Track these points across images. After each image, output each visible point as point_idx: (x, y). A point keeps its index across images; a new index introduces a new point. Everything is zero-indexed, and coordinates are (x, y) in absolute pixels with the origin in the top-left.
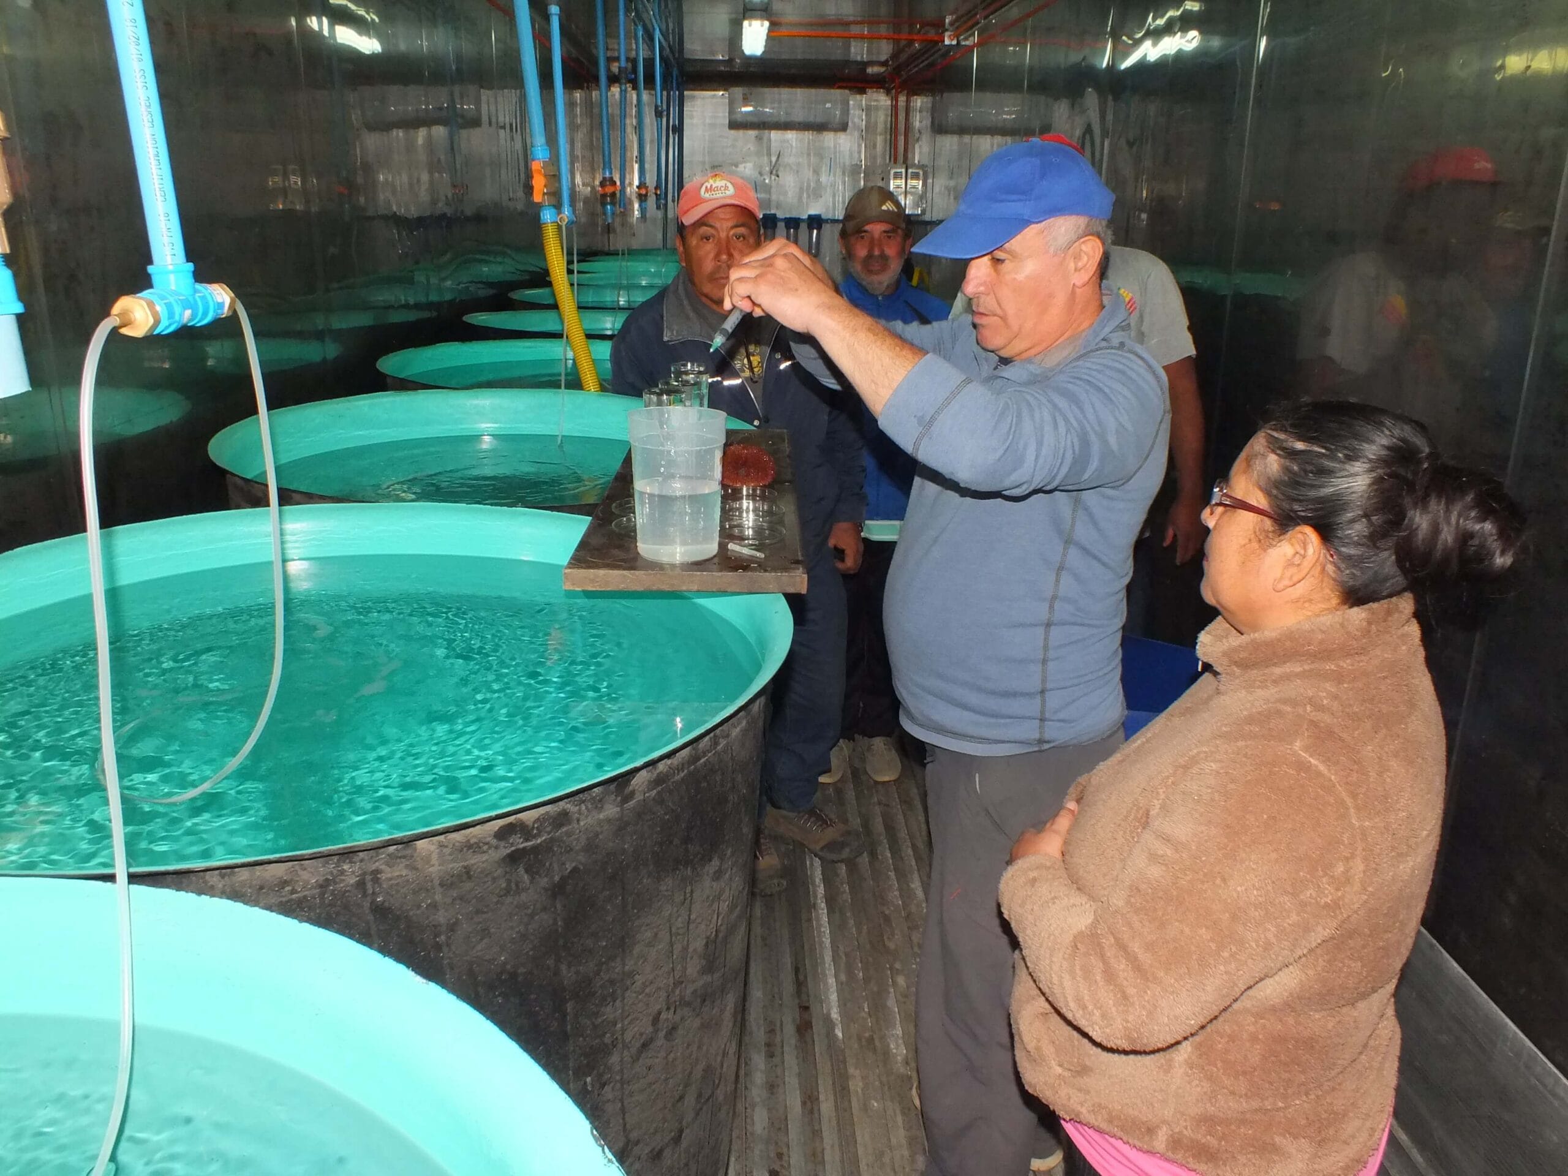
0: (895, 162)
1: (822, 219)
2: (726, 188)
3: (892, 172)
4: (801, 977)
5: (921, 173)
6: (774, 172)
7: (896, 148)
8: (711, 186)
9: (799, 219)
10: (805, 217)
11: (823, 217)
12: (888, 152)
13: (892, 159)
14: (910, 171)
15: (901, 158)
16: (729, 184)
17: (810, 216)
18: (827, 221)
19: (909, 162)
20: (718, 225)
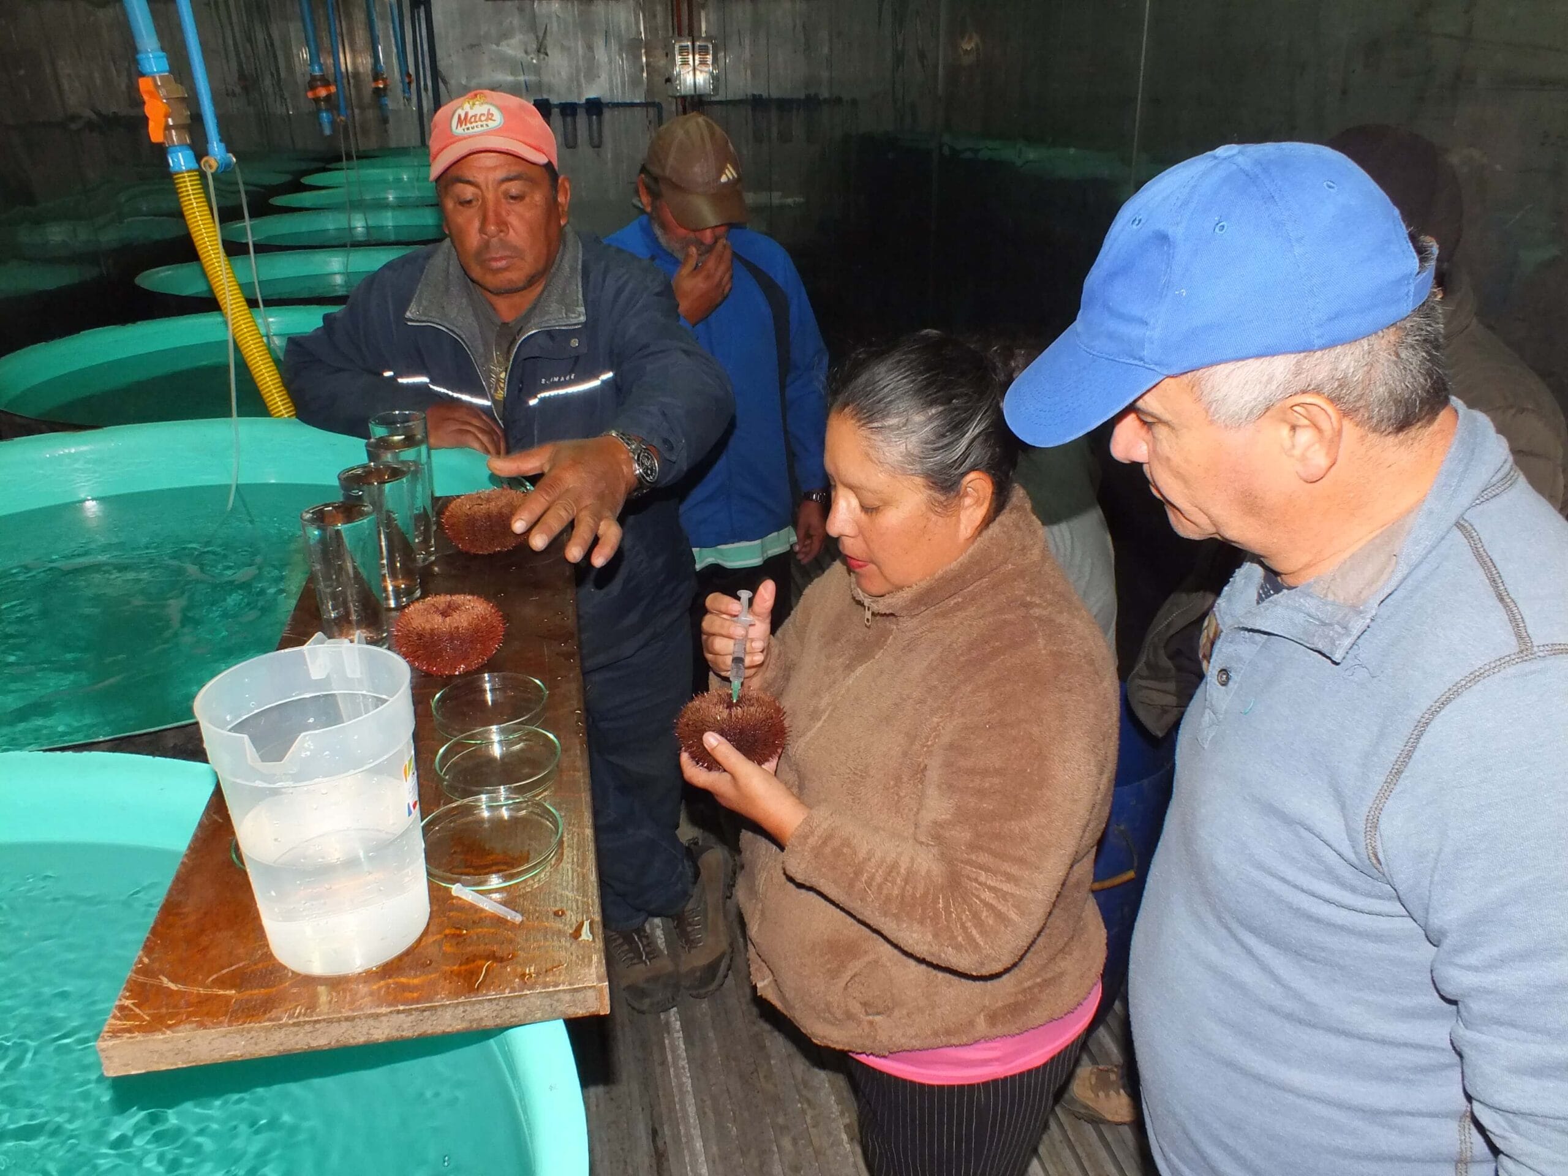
0: (680, 35)
1: (601, 103)
2: (490, 116)
3: (677, 47)
4: (660, 1144)
5: (710, 46)
6: (542, 50)
7: (679, 17)
8: (466, 114)
9: (576, 104)
10: (583, 101)
11: (603, 101)
12: (670, 24)
13: (676, 30)
14: (698, 43)
15: (686, 31)
16: (494, 110)
17: (588, 101)
18: (607, 105)
19: (696, 34)
20: (480, 178)
